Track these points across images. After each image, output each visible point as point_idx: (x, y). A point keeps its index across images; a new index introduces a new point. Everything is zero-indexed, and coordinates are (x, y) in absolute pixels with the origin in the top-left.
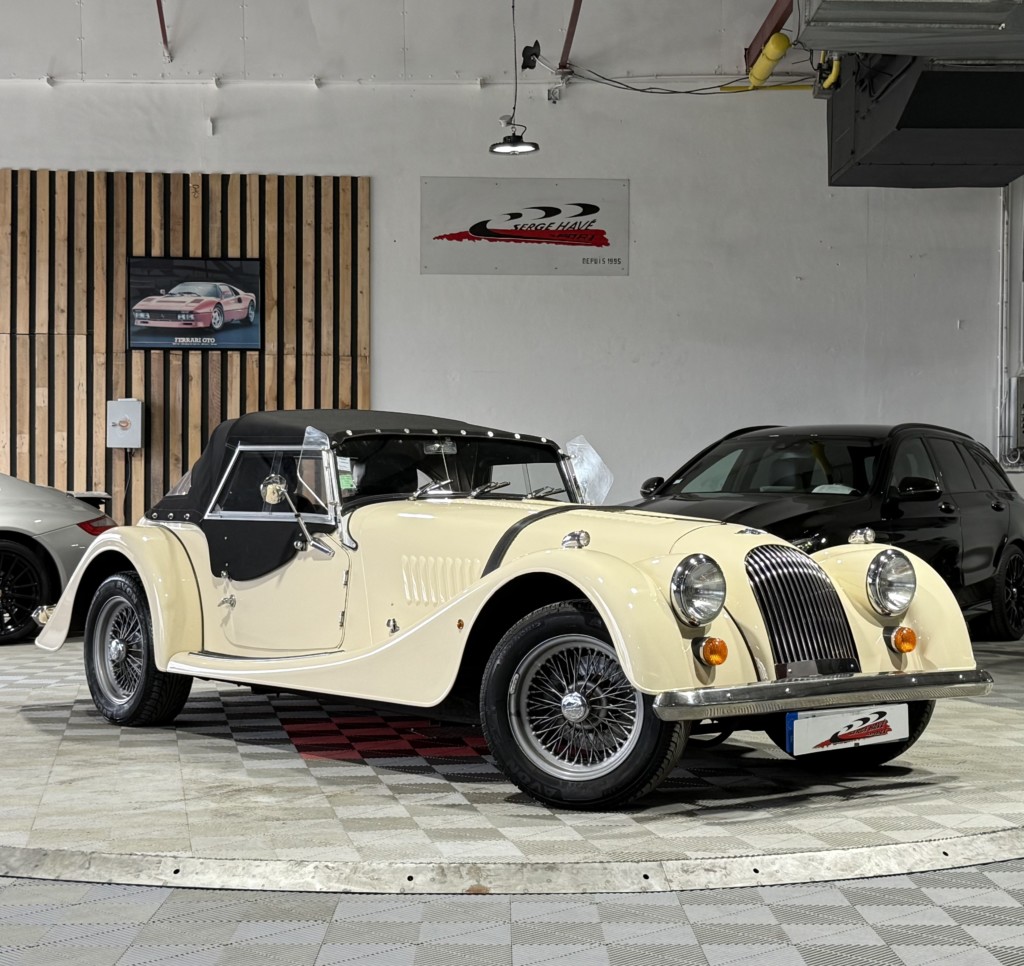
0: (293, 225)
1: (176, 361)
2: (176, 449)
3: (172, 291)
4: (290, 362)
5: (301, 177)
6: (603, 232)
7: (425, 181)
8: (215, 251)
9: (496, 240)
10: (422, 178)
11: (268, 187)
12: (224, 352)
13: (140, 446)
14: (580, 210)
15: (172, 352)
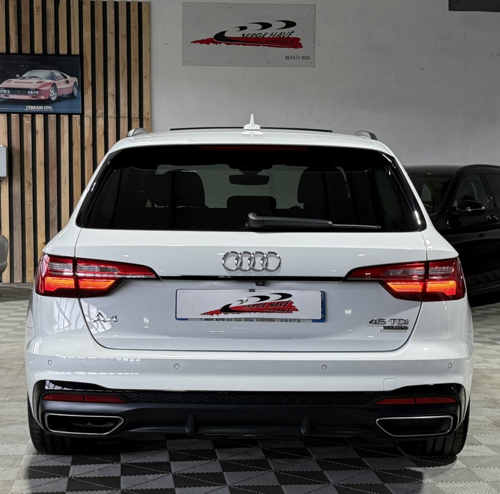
0: (102, 33)
1: (27, 121)
2: (28, 177)
3: (23, 76)
4: (100, 122)
5: (106, 2)
6: (299, 39)
7: (185, 5)
8: (51, 50)
9: (230, 44)
10: (183, 3)
11: (84, 8)
12: (58, 116)
13: (6, 176)
14: (284, 25)
15: (25, 115)
